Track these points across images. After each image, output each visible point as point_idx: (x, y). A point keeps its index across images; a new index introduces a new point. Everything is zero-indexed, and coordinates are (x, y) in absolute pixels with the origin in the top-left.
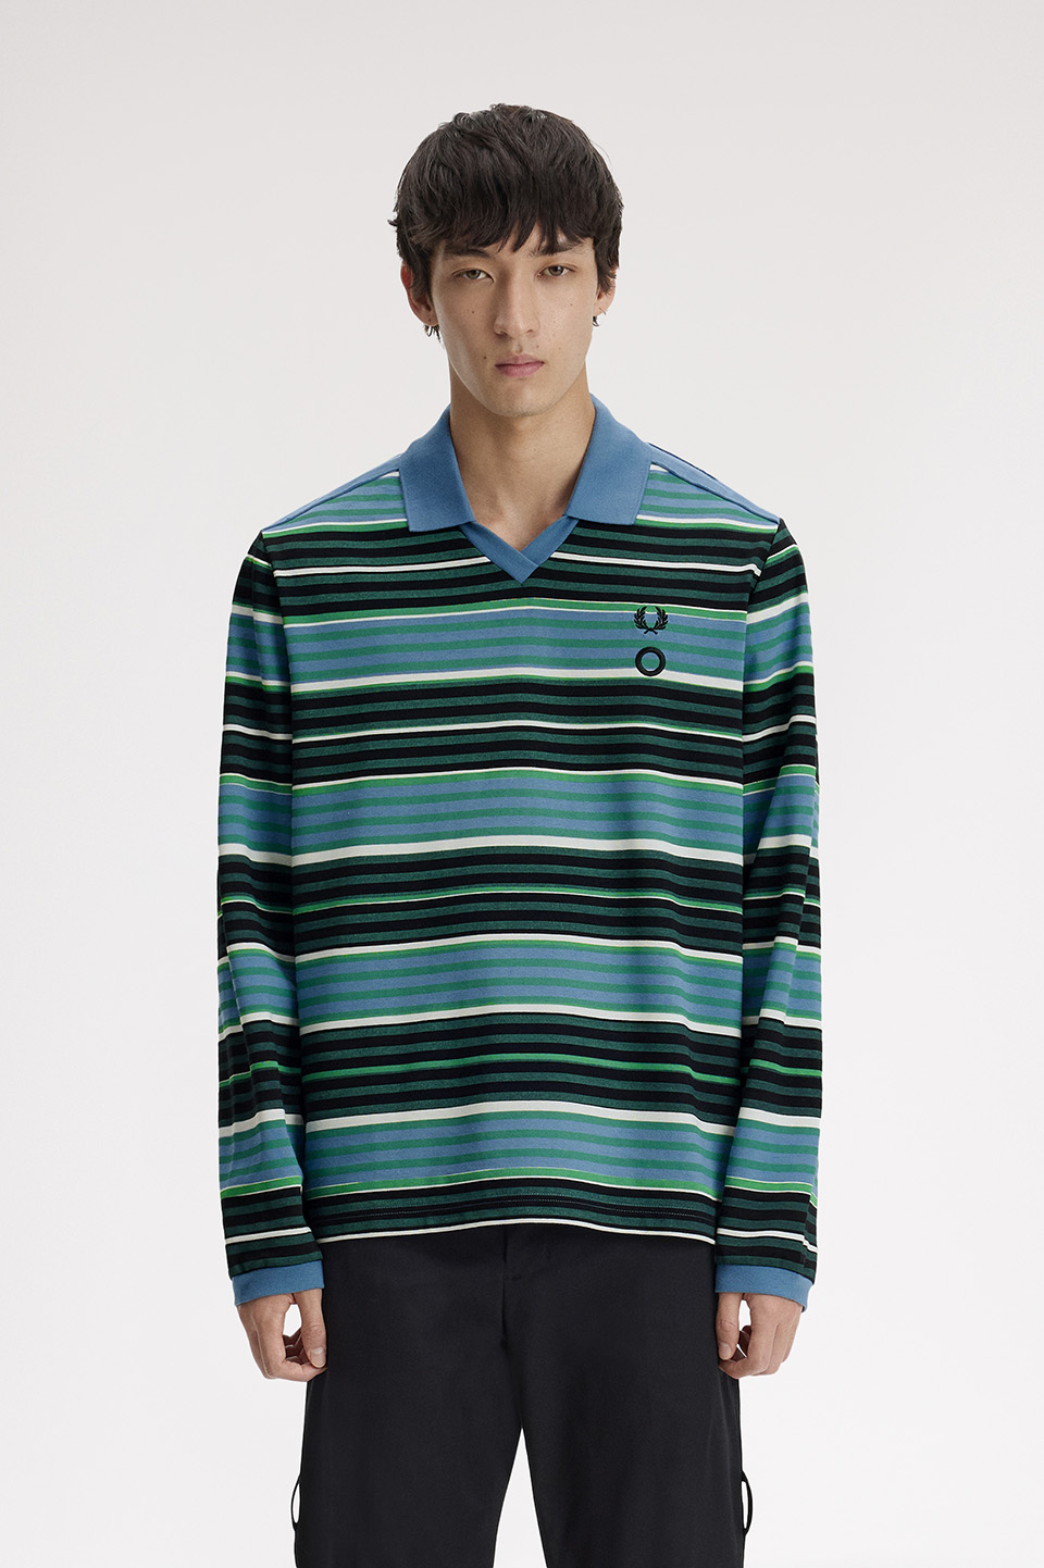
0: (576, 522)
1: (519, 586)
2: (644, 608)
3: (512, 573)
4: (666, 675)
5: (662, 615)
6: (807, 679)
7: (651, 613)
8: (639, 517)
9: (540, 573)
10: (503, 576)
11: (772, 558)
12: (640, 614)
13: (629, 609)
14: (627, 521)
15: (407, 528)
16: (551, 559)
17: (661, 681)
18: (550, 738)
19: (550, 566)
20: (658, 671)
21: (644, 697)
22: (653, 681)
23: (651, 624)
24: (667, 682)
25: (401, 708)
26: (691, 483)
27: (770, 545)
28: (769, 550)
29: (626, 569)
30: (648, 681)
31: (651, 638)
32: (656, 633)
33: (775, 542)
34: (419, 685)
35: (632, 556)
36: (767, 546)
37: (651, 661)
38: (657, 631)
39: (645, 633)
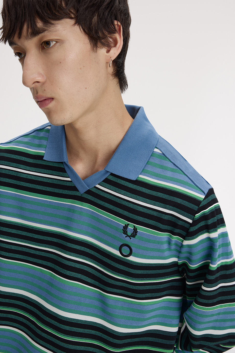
0: (109, 174)
1: (80, 195)
2: (128, 224)
3: (78, 188)
4: (132, 258)
5: (135, 230)
7: (131, 227)
8: (140, 176)
9: (89, 192)
10: (74, 189)
11: (198, 215)
12: (126, 227)
13: (122, 222)
14: (133, 178)
15: (43, 157)
16: (95, 187)
17: (128, 260)
19: (94, 190)
20: (128, 256)
21: (120, 265)
22: (125, 259)
23: (129, 233)
24: (132, 261)
25: (27, 235)
26: (171, 162)
27: (197, 207)
28: (196, 210)
29: (126, 202)
30: (123, 259)
31: (128, 241)
32: (131, 239)
33: (200, 206)
34: (35, 228)
35: (130, 196)
36: (196, 208)
37: (126, 250)
38: (131, 237)
39: (126, 237)
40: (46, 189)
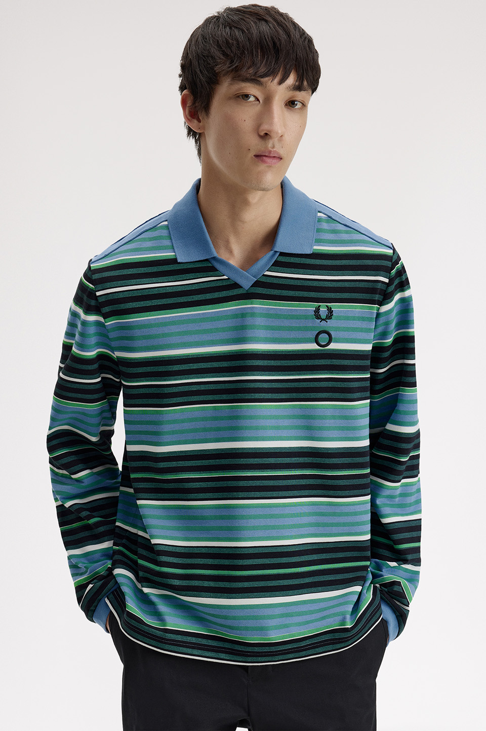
0: (278, 254)
1: (245, 292)
2: (320, 306)
3: (240, 284)
4: (333, 346)
5: (330, 311)
6: (411, 339)
7: (323, 310)
8: (315, 247)
9: (257, 284)
10: (236, 286)
11: (393, 272)
12: (317, 310)
13: (310, 307)
14: (309, 252)
15: (176, 259)
16: (264, 275)
17: (329, 350)
18: (265, 385)
19: (264, 280)
20: (328, 344)
21: (320, 361)
22: (325, 350)
23: (323, 316)
24: (333, 350)
25: (182, 369)
26: (341, 224)
27: (391, 263)
28: (390, 266)
29: (308, 281)
30: (322, 350)
31: (324, 325)
32: (327, 322)
33: (393, 261)
34: (191, 356)
35: (311, 273)
36: (389, 264)
37: (323, 338)
38: (327, 320)
39: (320, 322)
40: (193, 298)
